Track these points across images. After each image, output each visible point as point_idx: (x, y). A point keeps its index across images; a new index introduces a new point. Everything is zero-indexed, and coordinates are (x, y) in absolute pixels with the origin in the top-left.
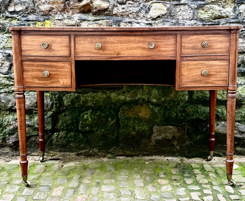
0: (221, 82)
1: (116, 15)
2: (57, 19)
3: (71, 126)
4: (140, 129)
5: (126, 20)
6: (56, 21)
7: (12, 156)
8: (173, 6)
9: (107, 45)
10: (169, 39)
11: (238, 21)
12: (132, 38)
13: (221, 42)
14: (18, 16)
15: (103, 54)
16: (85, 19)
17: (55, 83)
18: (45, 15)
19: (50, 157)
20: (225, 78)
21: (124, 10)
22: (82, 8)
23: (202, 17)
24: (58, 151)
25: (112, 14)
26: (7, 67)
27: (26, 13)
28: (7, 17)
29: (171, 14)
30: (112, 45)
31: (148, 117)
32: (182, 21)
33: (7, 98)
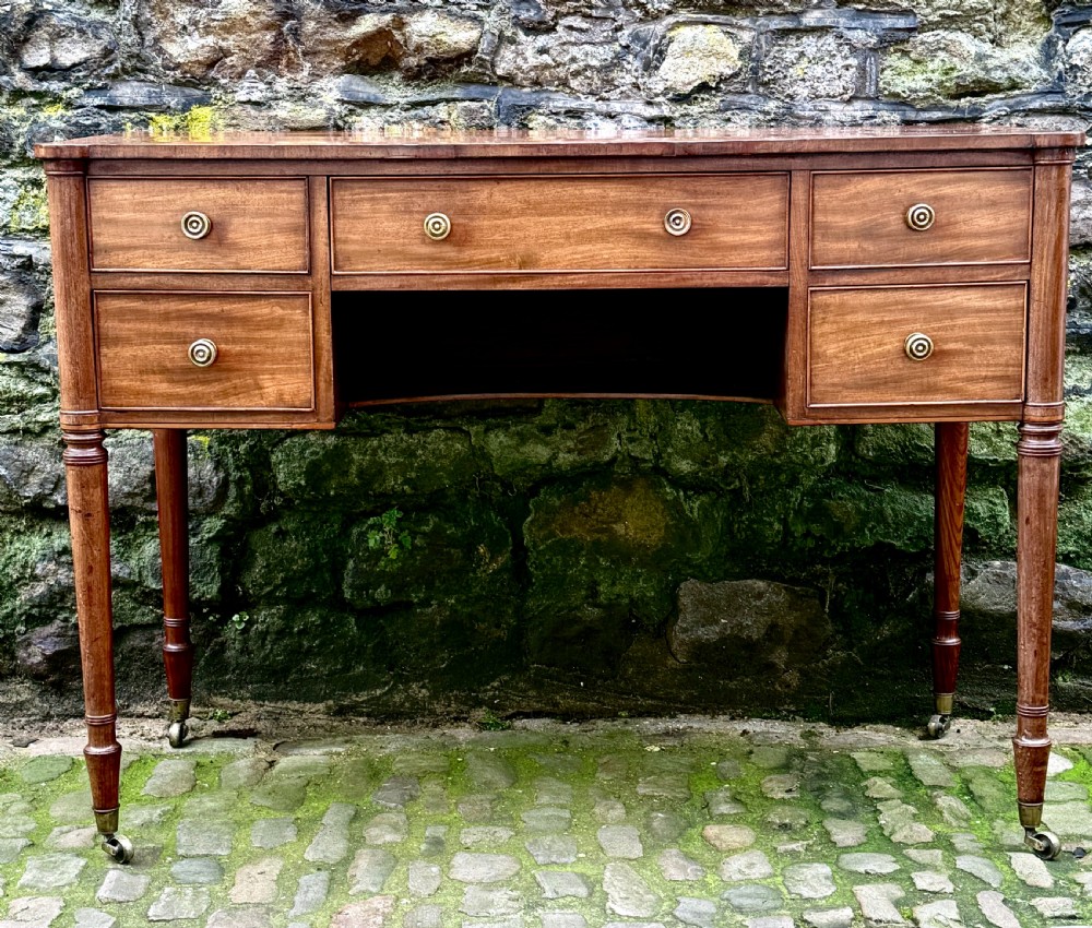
0: (989, 385)
1: (509, 78)
2: (244, 99)
3: (308, 582)
4: (619, 596)
5: (556, 103)
6: (241, 108)
7: (43, 721)
8: (766, 38)
9: (476, 223)
10: (755, 193)
11: (1063, 103)
12: (590, 191)
13: (993, 204)
14: (66, 89)
15: (458, 264)
16: (372, 98)
17: (240, 396)
18: (187, 84)
19: (214, 722)
20: (1011, 369)
21: (546, 58)
22: (355, 51)
23: (902, 85)
24: (248, 695)
25: (490, 77)
26: (18, 316)
27: (103, 74)
28: (18, 94)
29: (761, 73)
30: (499, 222)
31: (655, 538)
32: (809, 106)
33: (21, 458)
